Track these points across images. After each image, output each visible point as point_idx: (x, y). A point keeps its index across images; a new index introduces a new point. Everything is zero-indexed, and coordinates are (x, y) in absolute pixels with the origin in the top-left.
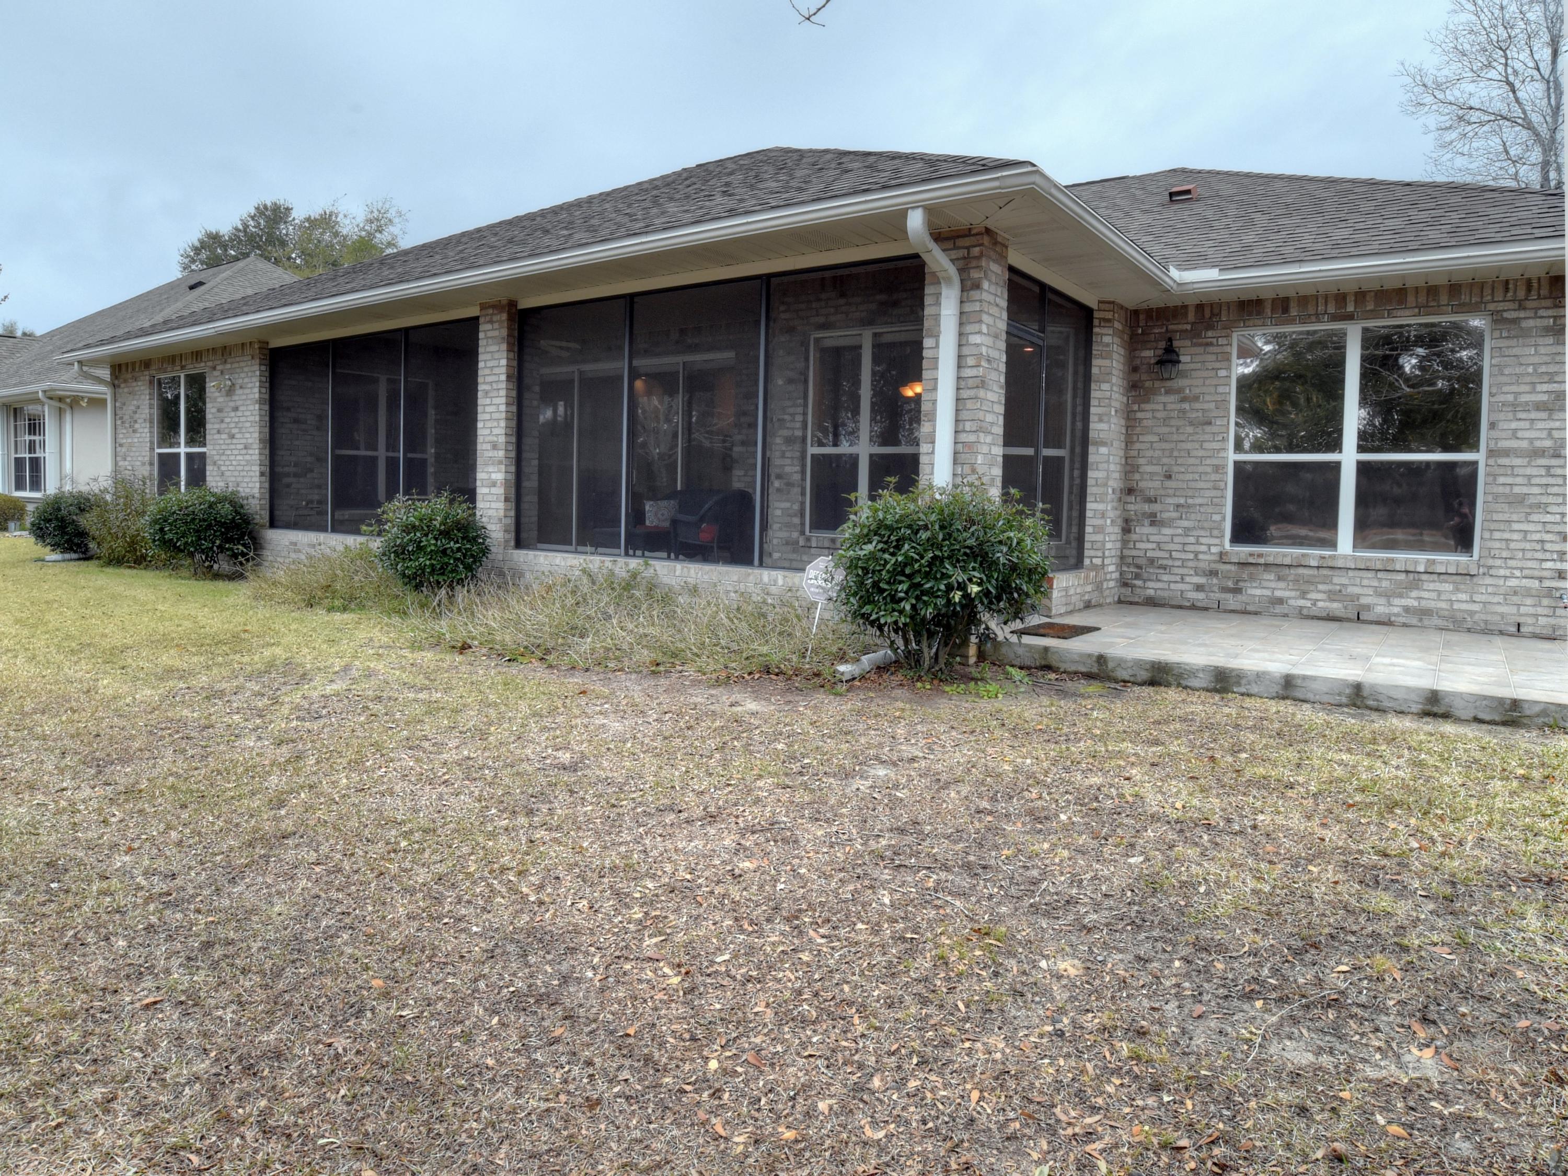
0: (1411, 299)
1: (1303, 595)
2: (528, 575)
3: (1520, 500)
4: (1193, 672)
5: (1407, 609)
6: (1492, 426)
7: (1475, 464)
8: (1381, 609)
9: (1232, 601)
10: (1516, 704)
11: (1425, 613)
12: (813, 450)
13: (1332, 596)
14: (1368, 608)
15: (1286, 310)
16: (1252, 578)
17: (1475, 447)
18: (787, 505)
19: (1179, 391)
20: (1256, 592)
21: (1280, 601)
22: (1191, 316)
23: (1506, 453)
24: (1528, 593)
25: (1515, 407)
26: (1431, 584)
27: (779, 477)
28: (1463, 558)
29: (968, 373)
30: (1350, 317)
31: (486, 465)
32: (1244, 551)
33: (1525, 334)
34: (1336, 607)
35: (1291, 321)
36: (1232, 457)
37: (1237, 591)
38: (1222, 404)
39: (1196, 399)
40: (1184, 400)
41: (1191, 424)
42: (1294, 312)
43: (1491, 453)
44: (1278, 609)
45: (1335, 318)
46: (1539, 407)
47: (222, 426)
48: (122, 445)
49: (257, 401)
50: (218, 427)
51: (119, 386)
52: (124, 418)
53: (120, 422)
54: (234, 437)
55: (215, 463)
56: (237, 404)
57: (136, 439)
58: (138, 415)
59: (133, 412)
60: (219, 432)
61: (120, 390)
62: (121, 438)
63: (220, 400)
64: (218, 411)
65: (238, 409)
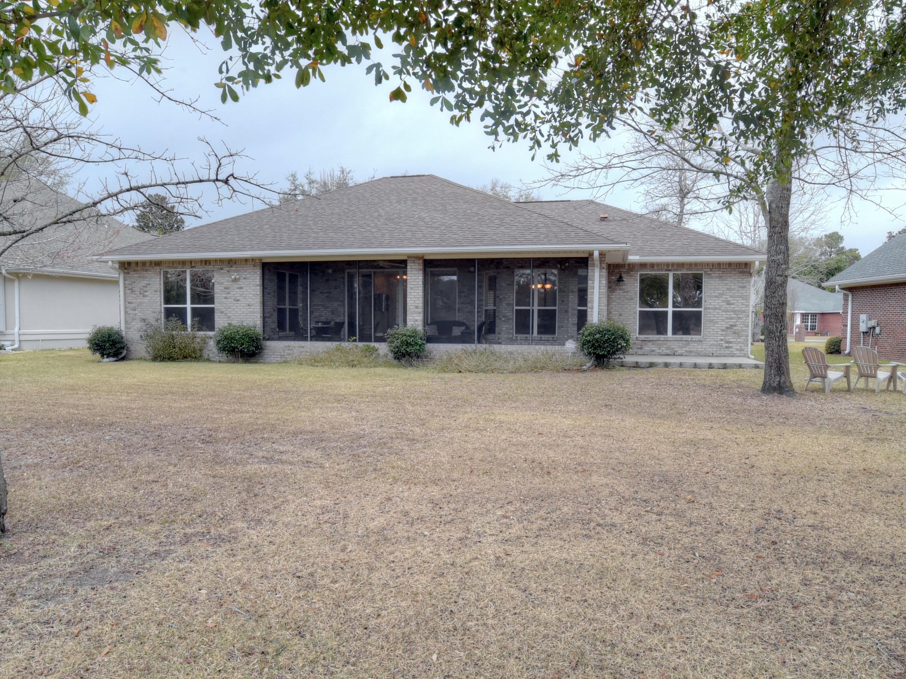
0: (685, 267)
1: (660, 349)
2: (435, 352)
3: (712, 321)
4: (659, 364)
5: (686, 351)
6: (705, 301)
7: (701, 312)
8: (680, 351)
9: (640, 352)
10: (725, 364)
11: (691, 352)
12: (516, 308)
13: (667, 348)
14: (676, 351)
15: (653, 267)
16: (645, 344)
17: (701, 307)
18: (507, 326)
19: (623, 289)
20: (646, 348)
21: (654, 351)
22: (627, 267)
23: (709, 308)
24: (714, 345)
25: (710, 296)
26: (692, 344)
27: (504, 317)
28: (699, 337)
29: (601, 291)
30: (670, 270)
31: (412, 314)
32: (643, 337)
33: (712, 277)
34: (668, 352)
35: (655, 270)
36: (638, 309)
37: (641, 348)
38: (635, 294)
39: (628, 292)
40: (625, 292)
41: (627, 299)
42: (655, 268)
43: (705, 309)
44: (653, 353)
45: (666, 270)
46: (716, 297)
47: (229, 295)
48: (132, 303)
49: (258, 285)
50: (225, 296)
51: (129, 273)
52: (134, 289)
53: (130, 291)
54: (238, 300)
55: (222, 312)
56: (242, 286)
57: (146, 300)
58: (148, 288)
59: (144, 287)
60: (225, 298)
61: (130, 275)
62: (130, 299)
63: (227, 284)
64: (225, 288)
65: (242, 288)
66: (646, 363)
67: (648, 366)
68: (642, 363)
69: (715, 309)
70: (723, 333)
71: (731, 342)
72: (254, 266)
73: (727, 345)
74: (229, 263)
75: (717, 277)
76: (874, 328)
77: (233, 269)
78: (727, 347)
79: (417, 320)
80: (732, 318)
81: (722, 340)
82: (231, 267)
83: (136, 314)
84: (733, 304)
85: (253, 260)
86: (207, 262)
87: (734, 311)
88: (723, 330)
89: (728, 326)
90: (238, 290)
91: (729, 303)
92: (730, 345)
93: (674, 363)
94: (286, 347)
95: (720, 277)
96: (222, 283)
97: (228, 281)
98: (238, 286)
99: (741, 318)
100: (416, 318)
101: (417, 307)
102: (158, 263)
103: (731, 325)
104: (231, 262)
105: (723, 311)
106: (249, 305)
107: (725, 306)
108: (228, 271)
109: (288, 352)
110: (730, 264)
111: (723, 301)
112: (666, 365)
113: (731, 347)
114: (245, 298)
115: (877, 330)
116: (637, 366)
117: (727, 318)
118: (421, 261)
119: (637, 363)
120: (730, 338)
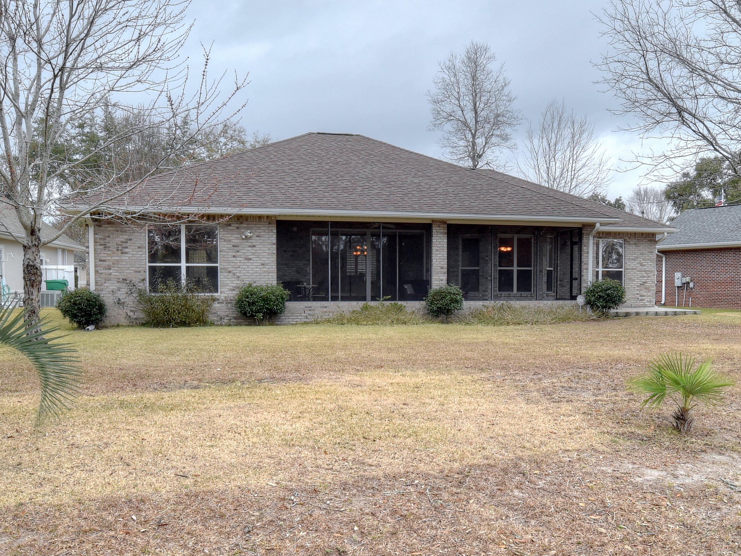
3: (630, 279)
6: (625, 264)
17: (622, 268)
23: (627, 269)
24: (632, 298)
25: (629, 259)
30: (601, 238)
31: (438, 274)
33: (630, 244)
43: (625, 269)
47: (238, 254)
48: (104, 261)
49: (274, 244)
50: (234, 254)
51: (100, 226)
52: (108, 245)
53: (102, 247)
54: (250, 259)
55: (230, 272)
56: (254, 244)
57: (125, 257)
58: (128, 244)
59: (122, 242)
60: (234, 256)
61: (102, 228)
62: (102, 256)
63: (235, 241)
64: (233, 246)
65: (254, 246)
66: (623, 313)
67: (625, 315)
68: (620, 313)
69: (633, 269)
70: (639, 288)
71: (643, 296)
72: (270, 223)
73: (641, 298)
74: (238, 219)
75: (634, 244)
76: (688, 283)
77: (243, 225)
78: (641, 300)
79: (442, 280)
80: (644, 277)
81: (637, 294)
82: (242, 223)
83: (110, 274)
84: (644, 265)
85: (268, 217)
86: (210, 217)
87: (645, 271)
88: (638, 287)
89: (642, 283)
90: (250, 248)
91: (642, 265)
92: (643, 298)
93: (643, 312)
94: (306, 307)
95: (635, 244)
96: (230, 241)
97: (237, 238)
98: (250, 244)
99: (650, 276)
100: (441, 278)
101: (442, 268)
102: (143, 217)
103: (644, 282)
104: (240, 219)
105: (638, 271)
106: (262, 265)
107: (639, 267)
108: (238, 228)
109: (309, 312)
110: (642, 234)
111: (638, 263)
112: (637, 314)
113: (644, 300)
114: (258, 257)
115: (691, 285)
116: (627, 315)
117: (641, 277)
118: (446, 226)
119: (617, 313)
120: (643, 293)
